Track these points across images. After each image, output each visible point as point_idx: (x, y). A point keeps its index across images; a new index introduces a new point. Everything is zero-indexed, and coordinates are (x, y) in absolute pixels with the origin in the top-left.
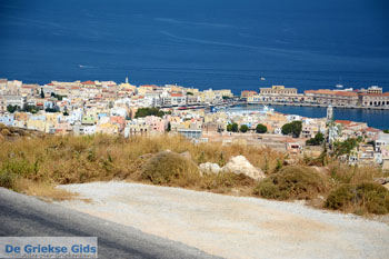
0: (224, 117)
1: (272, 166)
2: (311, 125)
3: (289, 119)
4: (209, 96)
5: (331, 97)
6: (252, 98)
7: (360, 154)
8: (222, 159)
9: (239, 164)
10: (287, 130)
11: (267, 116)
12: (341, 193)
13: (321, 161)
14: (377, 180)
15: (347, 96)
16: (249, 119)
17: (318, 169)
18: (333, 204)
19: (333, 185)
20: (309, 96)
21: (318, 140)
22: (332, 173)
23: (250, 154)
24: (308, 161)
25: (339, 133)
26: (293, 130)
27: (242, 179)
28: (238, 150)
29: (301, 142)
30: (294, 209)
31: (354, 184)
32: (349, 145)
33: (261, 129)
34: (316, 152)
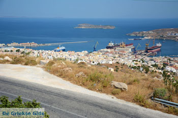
0: (3, 49)
1: (14, 58)
2: (22, 50)
3: (17, 49)
5: (25, 45)
6: (9, 45)
7: (31, 55)
8: (3, 57)
9: (7, 58)
10: (17, 51)
11: (12, 48)
12: (28, 62)
13: (23, 56)
14: (34, 59)
15: (28, 44)
16: (9, 49)
17: (23, 58)
18: (26, 64)
19: (26, 61)
20: (21, 44)
21: (23, 53)
22: (26, 58)
23: (9, 56)
24: (21, 57)
25: (27, 51)
26: (18, 51)
27: (8, 61)
28: (6, 55)
29: (20, 53)
30: (19, 66)
31: (30, 60)
32: (29, 53)
33: (12, 51)
34: (23, 55)
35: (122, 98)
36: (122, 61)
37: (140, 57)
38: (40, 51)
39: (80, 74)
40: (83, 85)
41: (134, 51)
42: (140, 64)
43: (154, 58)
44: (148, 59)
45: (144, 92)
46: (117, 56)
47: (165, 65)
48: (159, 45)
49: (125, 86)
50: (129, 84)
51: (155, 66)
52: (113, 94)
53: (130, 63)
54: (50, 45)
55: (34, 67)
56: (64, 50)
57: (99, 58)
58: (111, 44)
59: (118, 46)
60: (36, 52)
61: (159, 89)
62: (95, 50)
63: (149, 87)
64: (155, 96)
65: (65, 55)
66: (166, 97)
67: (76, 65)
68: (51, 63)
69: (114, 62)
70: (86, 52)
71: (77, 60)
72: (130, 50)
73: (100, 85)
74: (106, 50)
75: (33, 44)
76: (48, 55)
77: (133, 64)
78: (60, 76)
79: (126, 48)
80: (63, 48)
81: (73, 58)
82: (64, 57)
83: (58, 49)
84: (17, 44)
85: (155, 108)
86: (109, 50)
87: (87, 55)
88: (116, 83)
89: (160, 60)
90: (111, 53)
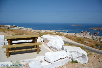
2: (55, 32)
6: (52, 30)
15: (57, 30)
16: (52, 32)
35: (87, 45)
36: (86, 37)
37: (92, 36)
39: (75, 38)
40: (76, 41)
41: (90, 34)
42: (91, 38)
43: (96, 36)
45: (93, 44)
46: (84, 35)
47: (100, 39)
48: (98, 32)
49: (88, 42)
50: (89, 42)
51: (97, 39)
52: (85, 44)
53: (88, 37)
56: (67, 33)
57: (78, 35)
58: (82, 31)
59: (85, 32)
61: (98, 43)
62: (77, 33)
63: (95, 43)
64: (97, 45)
66: (100, 45)
69: (83, 37)
70: (74, 33)
72: (89, 33)
73: (81, 42)
74: (81, 33)
77: (89, 38)
78: (69, 39)
79: (87, 33)
84: (54, 30)
85: (97, 48)
86: (82, 33)
87: (75, 34)
89: (98, 37)
90: (83, 34)
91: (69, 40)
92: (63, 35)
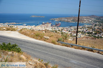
0: (3, 25)
1: (7, 28)
2: (10, 25)
4: (2, 24)
5: (11, 23)
8: (3, 28)
9: (4, 28)
11: (6, 25)
14: (15, 29)
15: (12, 23)
16: (5, 25)
17: (10, 28)
18: (12, 31)
19: (12, 29)
21: (11, 26)
23: (5, 28)
25: (12, 26)
26: (9, 26)
27: (5, 30)
30: (9, 31)
32: (13, 27)
35: (47, 42)
36: (47, 29)
37: (54, 27)
38: (17, 26)
41: (52, 25)
42: (54, 30)
43: (58, 28)
44: (56, 28)
45: (55, 40)
46: (46, 27)
47: (62, 30)
48: (60, 23)
50: (50, 37)
51: (59, 30)
52: (44, 40)
53: (50, 29)
54: (21, 23)
55: (15, 32)
56: (26, 25)
57: (39, 28)
58: (44, 23)
59: (46, 23)
60: (15, 26)
62: (38, 25)
63: (57, 38)
64: (59, 40)
65: (27, 27)
66: (62, 41)
67: (31, 31)
68: (21, 30)
69: (45, 29)
70: (34, 26)
71: (31, 29)
73: (40, 38)
74: (42, 25)
75: (14, 23)
76: (20, 27)
77: (51, 30)
79: (49, 24)
80: (26, 24)
81: (30, 28)
82: (26, 28)
83: (24, 25)
84: (8, 23)
85: (59, 44)
86: (43, 25)
87: (35, 27)
88: (45, 37)
89: (60, 28)
90: (44, 26)
91: (25, 36)
92: (17, 30)
